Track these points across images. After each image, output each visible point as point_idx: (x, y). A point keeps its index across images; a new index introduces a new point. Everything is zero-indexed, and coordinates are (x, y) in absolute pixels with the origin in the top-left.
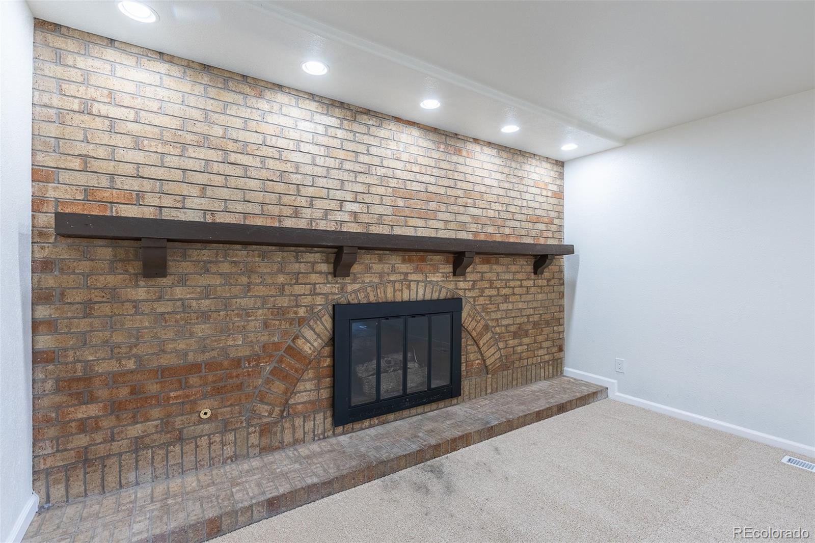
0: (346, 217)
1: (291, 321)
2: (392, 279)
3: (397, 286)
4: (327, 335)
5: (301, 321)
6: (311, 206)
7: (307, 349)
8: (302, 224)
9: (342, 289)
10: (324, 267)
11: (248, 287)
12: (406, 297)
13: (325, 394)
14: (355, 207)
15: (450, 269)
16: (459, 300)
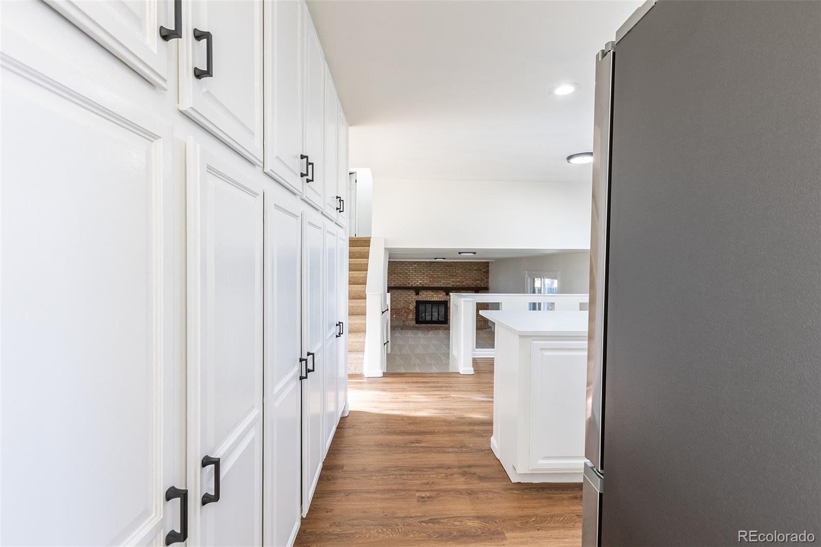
0: (418, 283)
1: (408, 303)
3: (430, 297)
4: (415, 306)
5: (410, 303)
6: (412, 282)
7: (411, 308)
8: (410, 286)
9: (418, 297)
10: (414, 293)
11: (401, 296)
12: (432, 300)
13: (414, 317)
14: (421, 282)
15: (445, 294)
16: (447, 301)
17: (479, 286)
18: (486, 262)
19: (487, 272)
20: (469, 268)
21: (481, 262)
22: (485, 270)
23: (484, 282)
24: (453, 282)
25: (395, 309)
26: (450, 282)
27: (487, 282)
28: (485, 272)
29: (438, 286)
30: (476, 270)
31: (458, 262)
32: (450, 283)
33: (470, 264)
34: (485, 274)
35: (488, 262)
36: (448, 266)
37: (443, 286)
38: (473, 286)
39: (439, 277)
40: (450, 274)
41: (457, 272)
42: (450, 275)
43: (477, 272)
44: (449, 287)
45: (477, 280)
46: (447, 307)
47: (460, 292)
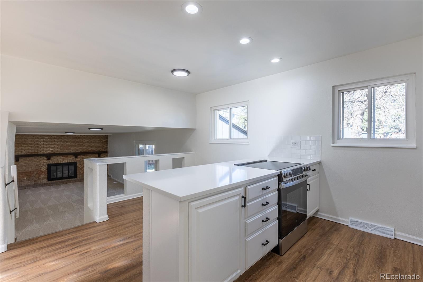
0: (50, 151)
1: (40, 166)
2: (60, 159)
3: (61, 161)
4: (46, 168)
5: (42, 166)
6: (43, 150)
7: (43, 170)
8: (41, 153)
9: (49, 162)
10: (46, 159)
12: (63, 162)
13: (46, 177)
14: (52, 150)
15: (74, 157)
16: (76, 162)
17: (101, 151)
18: (105, 136)
19: (107, 142)
20: (94, 139)
21: (102, 136)
22: (105, 141)
23: (104, 148)
24: (81, 149)
26: (77, 149)
27: (107, 148)
28: (105, 142)
29: (68, 152)
30: (99, 141)
31: (84, 135)
32: (79, 149)
33: (94, 137)
34: (105, 143)
35: (107, 136)
36: (76, 138)
37: (72, 152)
38: (96, 151)
39: (69, 146)
40: (78, 143)
41: (84, 142)
42: (78, 145)
43: (99, 142)
44: (78, 153)
45: (99, 147)
46: (76, 166)
47: (87, 155)
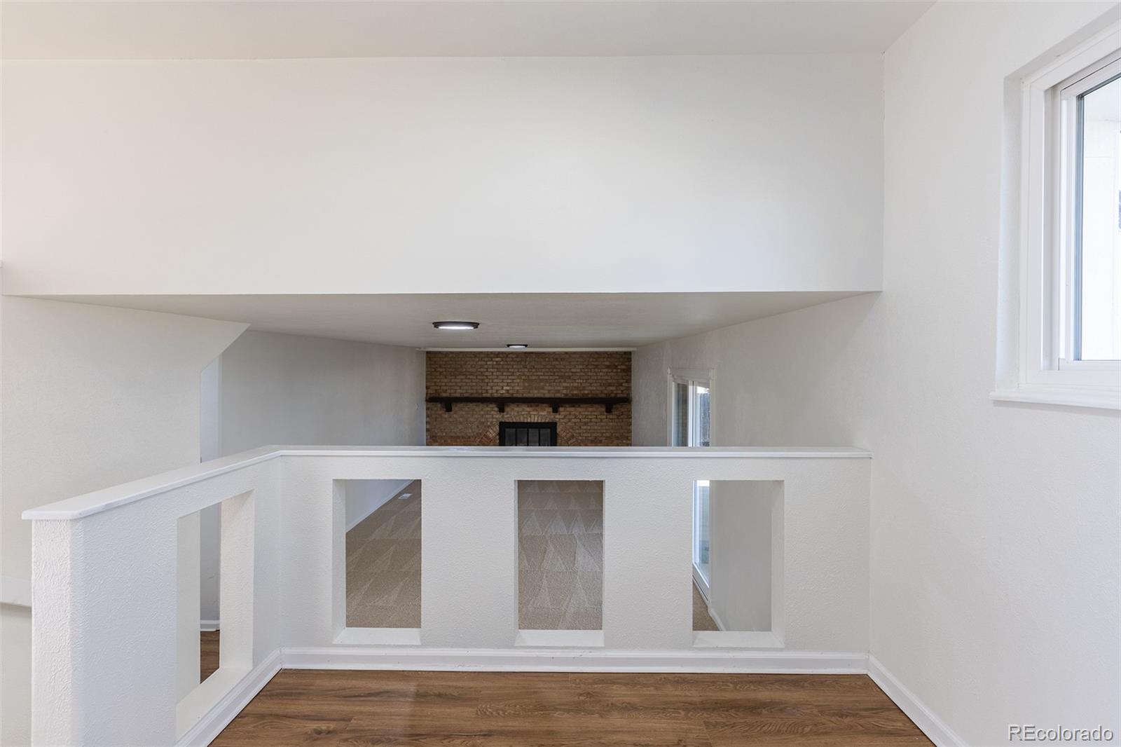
0: (504, 392)
1: (485, 426)
2: (523, 413)
3: (525, 416)
4: (498, 431)
5: (489, 426)
6: (492, 389)
7: (490, 436)
8: (489, 395)
9: (503, 417)
10: (496, 409)
11: (473, 415)
12: (529, 421)
14: (508, 388)
15: (551, 409)
16: (556, 423)
17: (613, 395)
18: (625, 353)
19: (628, 370)
20: (595, 363)
21: (617, 353)
22: (624, 367)
23: (622, 388)
24: (566, 388)
25: (463, 437)
26: (559, 388)
27: (629, 388)
28: (623, 370)
29: (539, 395)
30: (608, 367)
31: (575, 353)
32: (560, 389)
33: (596, 356)
34: (624, 374)
35: (630, 353)
36: (557, 359)
37: (547, 396)
38: (603, 396)
39: (541, 381)
40: (560, 374)
41: (573, 370)
42: (561, 377)
43: (610, 370)
44: (559, 398)
45: (610, 385)
46: (556, 433)
47: (579, 407)
